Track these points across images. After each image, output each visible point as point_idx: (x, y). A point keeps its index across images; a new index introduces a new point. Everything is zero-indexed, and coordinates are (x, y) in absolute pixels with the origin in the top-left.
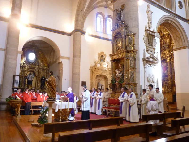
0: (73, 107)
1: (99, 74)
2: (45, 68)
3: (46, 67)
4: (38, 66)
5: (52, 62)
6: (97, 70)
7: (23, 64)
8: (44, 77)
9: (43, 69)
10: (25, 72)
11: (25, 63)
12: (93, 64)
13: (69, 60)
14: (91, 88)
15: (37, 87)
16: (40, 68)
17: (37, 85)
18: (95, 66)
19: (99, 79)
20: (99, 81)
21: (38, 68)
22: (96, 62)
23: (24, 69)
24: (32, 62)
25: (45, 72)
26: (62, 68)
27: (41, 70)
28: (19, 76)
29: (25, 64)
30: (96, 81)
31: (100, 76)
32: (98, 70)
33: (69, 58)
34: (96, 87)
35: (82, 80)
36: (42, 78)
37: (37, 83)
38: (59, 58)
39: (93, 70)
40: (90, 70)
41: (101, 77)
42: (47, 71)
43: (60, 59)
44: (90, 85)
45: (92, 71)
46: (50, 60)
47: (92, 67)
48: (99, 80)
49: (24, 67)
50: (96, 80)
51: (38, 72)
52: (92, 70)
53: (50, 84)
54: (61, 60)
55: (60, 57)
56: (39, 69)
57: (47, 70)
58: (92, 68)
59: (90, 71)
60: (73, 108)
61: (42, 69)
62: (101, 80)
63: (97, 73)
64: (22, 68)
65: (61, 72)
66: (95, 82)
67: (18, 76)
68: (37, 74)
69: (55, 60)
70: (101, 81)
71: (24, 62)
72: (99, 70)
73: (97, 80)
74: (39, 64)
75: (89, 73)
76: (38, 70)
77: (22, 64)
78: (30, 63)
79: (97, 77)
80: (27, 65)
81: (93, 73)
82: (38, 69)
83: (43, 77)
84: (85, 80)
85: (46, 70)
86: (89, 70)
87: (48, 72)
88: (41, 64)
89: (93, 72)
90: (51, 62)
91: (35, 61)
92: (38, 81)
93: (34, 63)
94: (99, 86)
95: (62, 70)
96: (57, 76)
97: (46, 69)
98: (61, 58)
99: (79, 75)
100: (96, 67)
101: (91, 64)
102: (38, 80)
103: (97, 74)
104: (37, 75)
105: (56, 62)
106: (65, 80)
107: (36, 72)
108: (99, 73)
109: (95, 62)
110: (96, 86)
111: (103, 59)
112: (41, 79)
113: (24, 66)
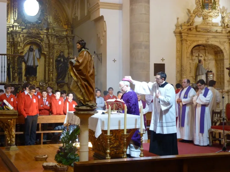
0: (136, 124)
1: (200, 43)
2: (65, 33)
3: (66, 31)
4: (47, 29)
5: (79, 19)
6: (194, 31)
7: (13, 27)
8: (63, 56)
9: (59, 38)
10: (19, 46)
11: (16, 24)
12: (183, 18)
13: (121, 11)
14: (179, 79)
15: (49, 81)
16: (52, 35)
17: (49, 76)
18: (188, 22)
19: (201, 55)
20: (200, 61)
21: (47, 36)
22: (192, 12)
23: (16, 40)
24: (34, 20)
25: (65, 43)
26: (105, 31)
27: (55, 39)
28: (6, 56)
29: (16, 26)
30: (191, 61)
31: (203, 48)
32: (197, 31)
33: (120, 7)
34: (192, 77)
35: (155, 59)
36: (59, 59)
37: (47, 72)
38: (97, 7)
39: (183, 34)
40: (175, 32)
41: (205, 49)
42: (68, 42)
43: (99, 8)
44: (177, 72)
45: (181, 37)
46: (75, 14)
47: (181, 26)
48: (200, 58)
49: (16, 35)
50: (192, 60)
51: (47, 45)
52: (180, 33)
53: (80, 70)
54: (102, 12)
55: (99, 6)
56: (50, 38)
57: (69, 39)
58: (180, 28)
61: (57, 37)
62: (206, 58)
63: (194, 41)
64: (12, 36)
65: (102, 42)
66: (189, 64)
67: (5, 55)
68: (47, 49)
69: (86, 14)
70: (205, 60)
71: (15, 21)
72: (199, 31)
73: (194, 58)
74: (49, 24)
75: (172, 41)
76: (49, 41)
77: (10, 27)
78: (29, 23)
79: (194, 51)
80: (23, 29)
81: (184, 42)
82: (48, 38)
83: (60, 56)
84: (163, 60)
85: (67, 39)
86: (174, 35)
87: (70, 43)
88: (55, 25)
89: (184, 37)
90: (77, 17)
91: (39, 19)
92: (49, 66)
93: (37, 22)
94: (201, 74)
95: (105, 37)
96: (95, 52)
97: (66, 37)
98: (100, 7)
99: (148, 47)
100: (191, 25)
101: (178, 19)
102: (49, 63)
103: (195, 44)
104: (46, 53)
105: (89, 17)
106: (114, 61)
107: (43, 44)
108: (198, 41)
109: (189, 11)
110: (193, 74)
111: (211, 2)
112: (57, 61)
113: (16, 32)
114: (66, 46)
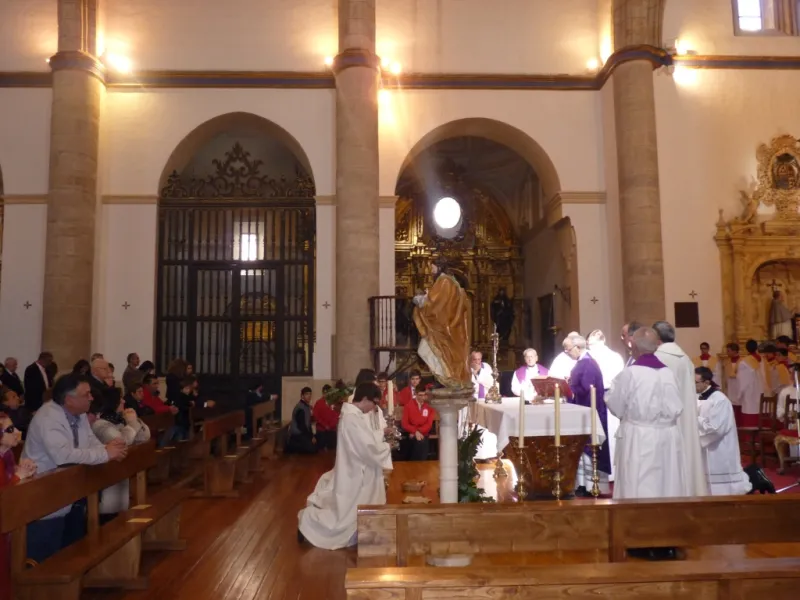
0: (584, 426)
1: (774, 256)
2: (507, 255)
3: (510, 250)
4: (475, 249)
5: (531, 226)
6: (758, 235)
7: (416, 249)
8: (504, 297)
9: (498, 264)
10: (427, 282)
11: (421, 244)
12: (733, 209)
13: (603, 206)
14: (730, 332)
15: (480, 342)
16: (483, 259)
17: (480, 333)
18: (744, 217)
19: (778, 281)
20: (776, 295)
21: (474, 260)
22: (751, 196)
23: (420, 271)
24: (450, 236)
25: (508, 271)
26: (574, 246)
27: (490, 266)
28: (393, 300)
29: (421, 248)
30: (756, 296)
31: (782, 267)
32: (765, 234)
33: (600, 197)
34: (761, 327)
35: (676, 292)
36: (496, 302)
37: (476, 325)
38: (556, 202)
39: (733, 241)
40: (716, 239)
41: (787, 270)
42: (513, 271)
43: (560, 204)
44: (726, 318)
45: (731, 247)
46: (524, 218)
47: (729, 225)
48: (779, 289)
49: (421, 263)
50: (759, 292)
51: (476, 278)
52: (728, 239)
53: (433, 316)
54: (567, 210)
55: (560, 199)
56: (480, 266)
57: (515, 265)
58: (727, 230)
59: (718, 245)
60: (588, 431)
61: (492, 261)
62: (791, 288)
63: (760, 254)
64: (415, 265)
65: (569, 266)
66: (753, 303)
67: (390, 297)
68: (475, 286)
69: (541, 216)
70: (787, 291)
71: (419, 240)
72: (770, 234)
73: (764, 287)
74: (477, 240)
75: (713, 255)
76: (478, 269)
77: (411, 250)
78: (444, 240)
79: (761, 274)
80: (432, 252)
81: (737, 257)
82: (475, 264)
83: (498, 297)
84: (693, 294)
85: (511, 264)
86: (713, 245)
87: (517, 272)
88: (488, 241)
89: (737, 248)
90: (528, 224)
91: (461, 232)
92: (480, 315)
93: (456, 239)
94: (779, 319)
95: (574, 256)
96: (556, 286)
97: (510, 260)
98: (563, 200)
99: (659, 271)
100: (749, 222)
101: (721, 212)
102: (479, 310)
103: (762, 260)
104: (472, 292)
105: (545, 221)
106: (594, 300)
107: (469, 277)
108: (769, 253)
109: (744, 195)
110: (762, 321)
111: (792, 175)
112: (494, 305)
113: (420, 258)
114: (510, 278)
